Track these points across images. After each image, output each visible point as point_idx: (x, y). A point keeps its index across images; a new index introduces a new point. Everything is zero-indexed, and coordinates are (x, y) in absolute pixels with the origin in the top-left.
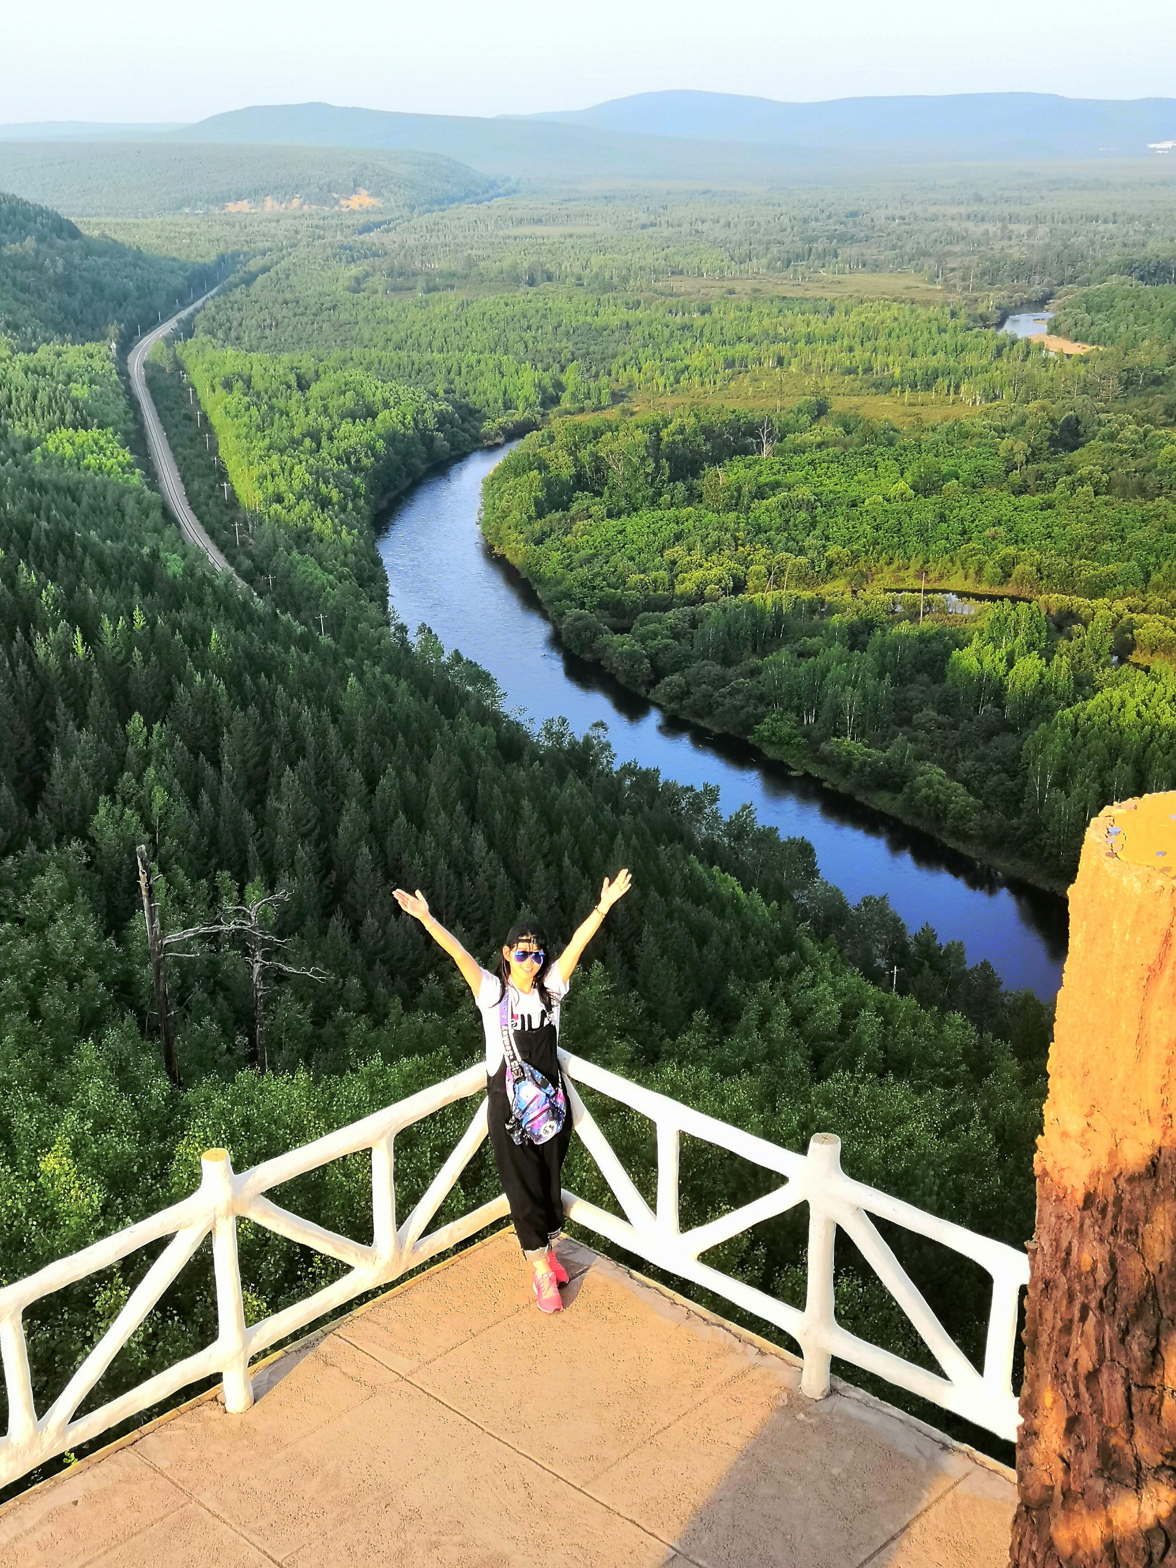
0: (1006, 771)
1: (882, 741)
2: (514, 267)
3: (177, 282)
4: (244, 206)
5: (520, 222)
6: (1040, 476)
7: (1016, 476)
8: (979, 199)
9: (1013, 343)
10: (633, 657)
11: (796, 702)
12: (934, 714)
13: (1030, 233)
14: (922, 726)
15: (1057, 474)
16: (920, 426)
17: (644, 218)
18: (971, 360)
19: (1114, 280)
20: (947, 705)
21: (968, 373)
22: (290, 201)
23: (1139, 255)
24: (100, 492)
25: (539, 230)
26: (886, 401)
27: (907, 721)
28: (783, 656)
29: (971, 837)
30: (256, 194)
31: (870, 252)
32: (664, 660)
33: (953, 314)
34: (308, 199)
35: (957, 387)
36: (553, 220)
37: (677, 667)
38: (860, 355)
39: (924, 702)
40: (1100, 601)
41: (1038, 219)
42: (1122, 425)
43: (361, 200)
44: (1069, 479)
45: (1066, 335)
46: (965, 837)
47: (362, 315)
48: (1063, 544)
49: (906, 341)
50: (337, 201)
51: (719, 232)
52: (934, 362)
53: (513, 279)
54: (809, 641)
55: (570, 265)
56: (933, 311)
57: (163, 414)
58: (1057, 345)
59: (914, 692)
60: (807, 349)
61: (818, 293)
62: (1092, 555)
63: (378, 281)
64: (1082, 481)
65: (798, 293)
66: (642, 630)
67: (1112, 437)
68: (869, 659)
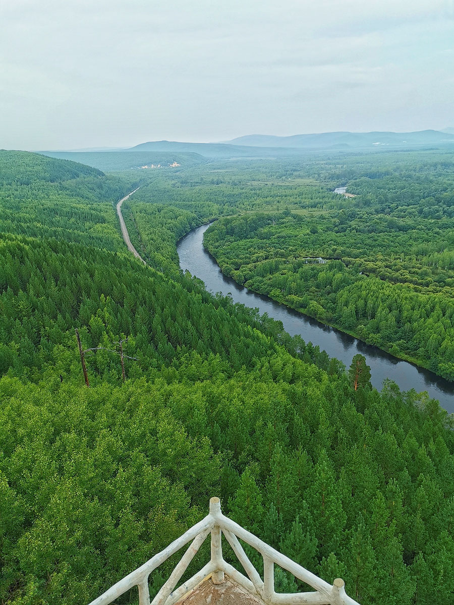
0: (332, 302)
1: (301, 296)
2: (213, 180)
3: (129, 186)
4: (146, 167)
5: (215, 169)
6: (342, 228)
7: (336, 229)
8: (329, 159)
9: (337, 195)
10: (239, 276)
11: (280, 286)
12: (315, 288)
13: (342, 167)
14: (311, 292)
15: (347, 228)
16: (312, 216)
17: (245, 167)
18: (326, 200)
19: (363, 178)
20: (318, 286)
21: (325, 203)
22: (158, 165)
23: (369, 171)
24: (107, 239)
25: (219, 171)
26: (305, 210)
27: (308, 290)
28: (277, 274)
29: (324, 319)
30: (149, 164)
31: (302, 173)
32: (247, 277)
33: (322, 189)
34: (162, 165)
35: (323, 206)
36: (223, 168)
37: (251, 278)
38: (298, 199)
39: (312, 286)
40: (357, 259)
41: (344, 164)
42: (364, 215)
43: (175, 165)
44: (350, 229)
45: (350, 193)
46: (322, 319)
47: (175, 193)
48: (348, 245)
49: (310, 195)
50: (169, 165)
51: (264, 170)
52: (317, 200)
53: (212, 182)
54: (284, 271)
55: (227, 179)
56: (317, 188)
57: (125, 219)
58: (347, 195)
59: (310, 283)
60: (285, 198)
61: (288, 184)
62: (356, 247)
63: (179, 184)
64: (353, 229)
65: (284, 184)
66: (242, 269)
67: (361, 218)
68: (298, 275)
